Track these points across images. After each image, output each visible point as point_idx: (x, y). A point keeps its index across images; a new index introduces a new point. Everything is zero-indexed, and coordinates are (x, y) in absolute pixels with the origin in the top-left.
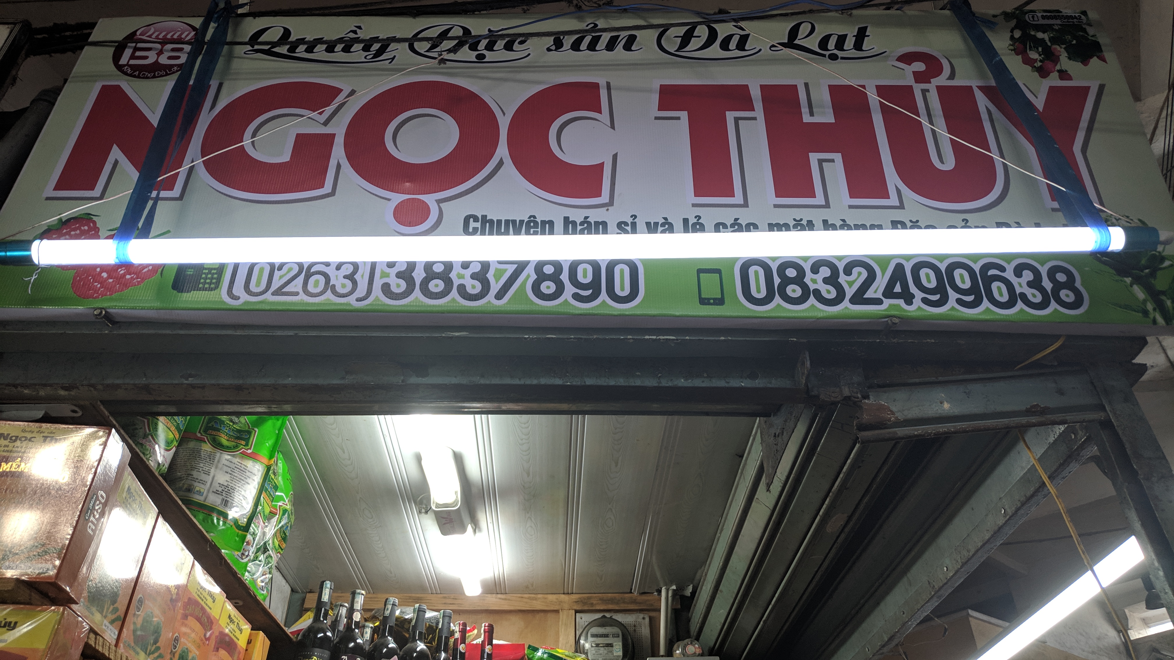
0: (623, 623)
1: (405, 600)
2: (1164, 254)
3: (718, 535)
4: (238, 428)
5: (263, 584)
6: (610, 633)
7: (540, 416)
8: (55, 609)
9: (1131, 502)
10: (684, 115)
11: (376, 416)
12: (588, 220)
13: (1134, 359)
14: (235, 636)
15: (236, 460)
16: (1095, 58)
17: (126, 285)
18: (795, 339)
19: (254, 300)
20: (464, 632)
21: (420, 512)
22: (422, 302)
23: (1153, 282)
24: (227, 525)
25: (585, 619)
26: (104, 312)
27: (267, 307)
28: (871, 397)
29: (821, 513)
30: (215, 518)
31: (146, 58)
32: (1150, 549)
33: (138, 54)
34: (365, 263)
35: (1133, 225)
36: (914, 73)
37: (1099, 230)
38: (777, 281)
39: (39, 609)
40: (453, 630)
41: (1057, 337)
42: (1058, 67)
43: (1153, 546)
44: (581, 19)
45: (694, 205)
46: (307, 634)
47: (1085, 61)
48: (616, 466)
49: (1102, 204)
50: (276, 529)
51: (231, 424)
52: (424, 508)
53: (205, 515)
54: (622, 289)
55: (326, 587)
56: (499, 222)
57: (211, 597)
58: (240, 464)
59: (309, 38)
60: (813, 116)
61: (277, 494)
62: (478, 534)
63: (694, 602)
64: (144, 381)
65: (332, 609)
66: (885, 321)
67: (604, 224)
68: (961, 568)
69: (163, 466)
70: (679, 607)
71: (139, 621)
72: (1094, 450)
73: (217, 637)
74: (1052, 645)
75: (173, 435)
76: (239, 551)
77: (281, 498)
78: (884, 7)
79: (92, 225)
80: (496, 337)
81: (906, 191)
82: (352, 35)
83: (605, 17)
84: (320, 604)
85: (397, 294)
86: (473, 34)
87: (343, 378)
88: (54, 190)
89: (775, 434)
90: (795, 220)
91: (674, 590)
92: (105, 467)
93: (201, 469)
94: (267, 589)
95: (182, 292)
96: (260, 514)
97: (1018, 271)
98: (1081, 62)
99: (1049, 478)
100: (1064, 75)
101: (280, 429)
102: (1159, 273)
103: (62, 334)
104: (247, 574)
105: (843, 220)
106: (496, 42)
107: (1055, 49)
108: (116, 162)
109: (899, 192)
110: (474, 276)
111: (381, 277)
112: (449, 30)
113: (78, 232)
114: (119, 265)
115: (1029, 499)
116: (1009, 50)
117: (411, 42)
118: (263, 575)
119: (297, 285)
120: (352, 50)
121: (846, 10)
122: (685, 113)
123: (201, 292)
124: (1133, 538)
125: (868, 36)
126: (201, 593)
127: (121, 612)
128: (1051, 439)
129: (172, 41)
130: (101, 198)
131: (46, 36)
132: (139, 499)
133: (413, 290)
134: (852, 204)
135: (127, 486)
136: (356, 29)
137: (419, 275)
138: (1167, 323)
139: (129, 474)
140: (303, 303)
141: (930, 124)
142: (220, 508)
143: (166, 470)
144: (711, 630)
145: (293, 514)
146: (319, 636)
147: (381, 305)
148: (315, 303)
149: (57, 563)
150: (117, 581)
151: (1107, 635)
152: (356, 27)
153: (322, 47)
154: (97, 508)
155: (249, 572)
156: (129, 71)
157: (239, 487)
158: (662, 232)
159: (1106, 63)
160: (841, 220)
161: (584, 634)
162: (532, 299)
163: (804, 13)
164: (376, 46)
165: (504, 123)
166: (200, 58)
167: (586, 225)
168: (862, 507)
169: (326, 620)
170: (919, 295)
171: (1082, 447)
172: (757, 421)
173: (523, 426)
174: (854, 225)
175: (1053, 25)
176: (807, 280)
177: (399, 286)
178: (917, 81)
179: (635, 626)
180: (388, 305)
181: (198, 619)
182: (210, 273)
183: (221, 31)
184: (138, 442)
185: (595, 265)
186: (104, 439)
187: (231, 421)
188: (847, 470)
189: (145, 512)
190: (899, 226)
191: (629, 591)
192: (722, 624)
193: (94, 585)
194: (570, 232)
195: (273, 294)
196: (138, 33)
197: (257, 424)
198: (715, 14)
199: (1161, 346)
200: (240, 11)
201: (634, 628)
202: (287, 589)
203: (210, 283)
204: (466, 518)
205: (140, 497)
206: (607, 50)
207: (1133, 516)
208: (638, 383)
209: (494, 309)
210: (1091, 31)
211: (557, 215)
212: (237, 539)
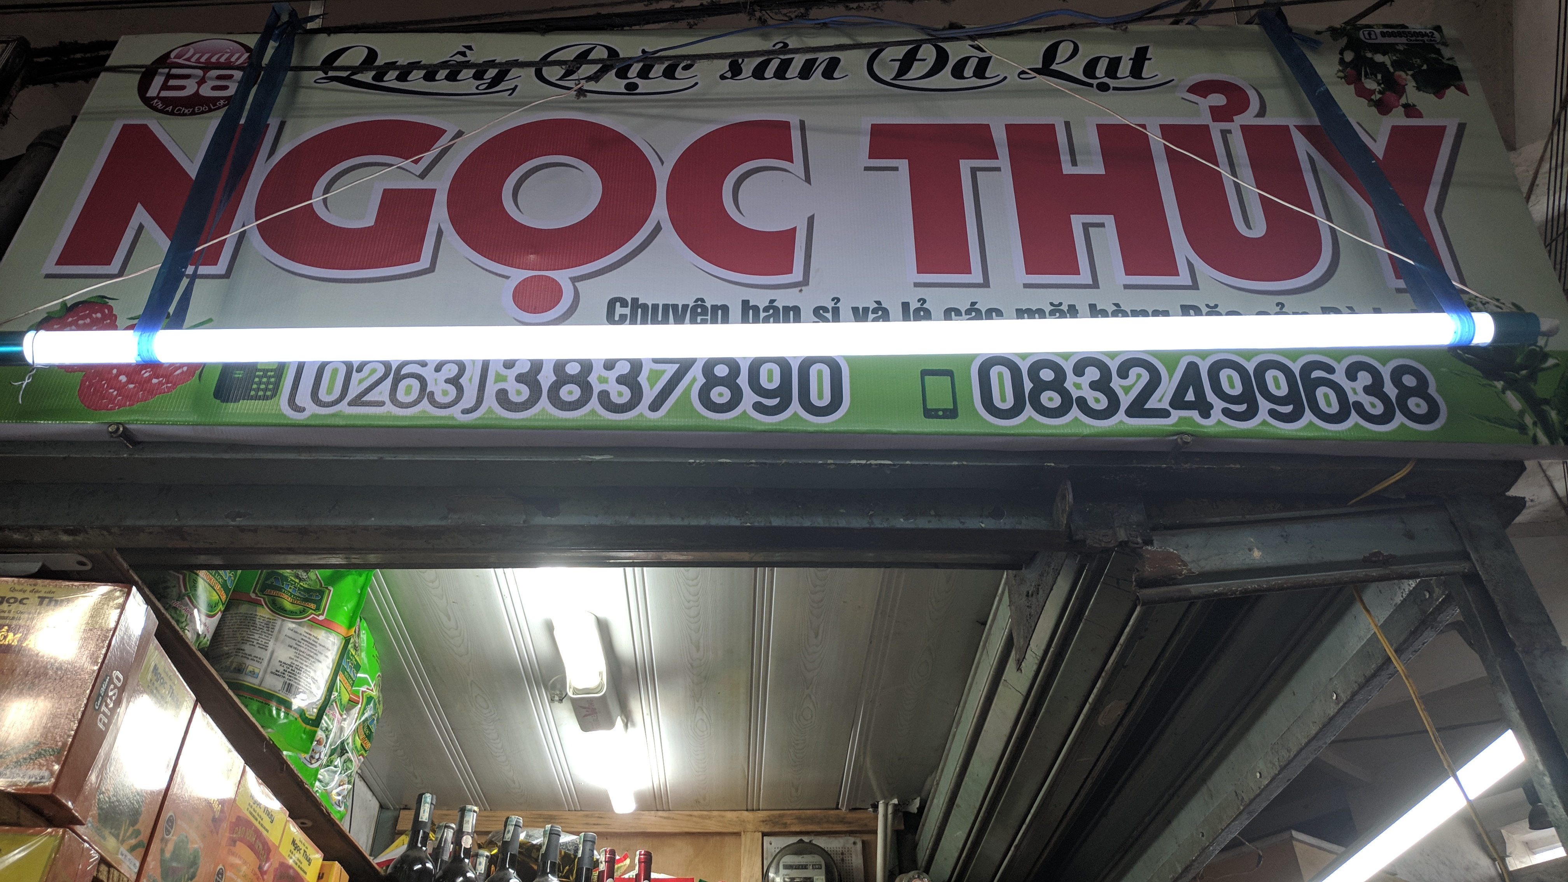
0: (826, 849)
1: (533, 820)
2: (1547, 349)
3: (953, 729)
4: (306, 586)
5: (340, 798)
6: (809, 863)
7: (713, 568)
8: (52, 832)
9: (1505, 683)
10: (903, 165)
11: (492, 570)
12: (774, 304)
13: (1508, 489)
14: (301, 869)
15: (303, 630)
16: (1452, 88)
17: (152, 392)
18: (1053, 464)
19: (323, 413)
20: (611, 862)
21: (552, 700)
22: (551, 415)
23: (1532, 386)
24: (291, 718)
25: (776, 844)
26: (121, 429)
27: (342, 422)
28: (1155, 542)
29: (1090, 700)
30: (274, 708)
31: (182, 88)
32: (1532, 746)
33: (172, 82)
34: (474, 362)
35: (1504, 310)
36: (1212, 108)
37: (1459, 317)
38: (1028, 385)
39: (31, 831)
40: (597, 860)
41: (1405, 461)
42: (1403, 101)
43: (1536, 742)
44: (765, 36)
45: (917, 285)
46: (399, 866)
47: (1439, 92)
48: (817, 636)
49: (1463, 282)
50: (357, 724)
51: (297, 581)
52: (557, 695)
53: (260, 704)
54: (821, 396)
55: (426, 802)
56: (655, 307)
57: (268, 815)
58: (308, 636)
59: (402, 61)
60: (1076, 165)
61: (359, 675)
62: (630, 729)
63: (922, 820)
64: (175, 522)
65: (434, 832)
66: (1173, 440)
67: (796, 310)
68: (1279, 774)
69: (205, 637)
70: (902, 827)
71: (170, 847)
72: (1454, 613)
73: (276, 870)
74: (1403, 878)
75: (219, 596)
76: (307, 753)
77: (364, 682)
78: (1171, 20)
79: (106, 311)
80: (651, 462)
81: (1200, 265)
82: (460, 58)
83: (799, 35)
84: (417, 825)
85: (516, 404)
86: (621, 56)
87: (445, 518)
88: (56, 264)
89: (1028, 593)
90: (1052, 304)
91: (895, 805)
92: (123, 638)
93: (256, 642)
94: (345, 805)
95: (227, 402)
96: (336, 702)
97: (1352, 373)
98: (1434, 94)
99: (1396, 651)
100: (1411, 110)
101: (363, 588)
102: (1540, 376)
103: (65, 458)
104: (317, 783)
105: (1117, 305)
106: (652, 67)
107: (1400, 76)
108: (141, 227)
109: (1191, 266)
110: (621, 380)
111: (496, 382)
112: (590, 51)
113: (88, 321)
114: (142, 365)
115: (1369, 680)
116: (1338, 77)
117: (538, 67)
118: (340, 786)
119: (382, 392)
120: (458, 78)
121: (1120, 23)
122: (905, 162)
123: (253, 401)
124: (1509, 735)
125: (1150, 59)
126: (254, 810)
127: (144, 836)
128: (1398, 599)
129: (218, 66)
130: (121, 274)
131: (49, 59)
132: (169, 683)
133: (539, 399)
134: (1128, 283)
135: (153, 664)
136: (464, 50)
137: (546, 378)
138: (1552, 443)
139: (156, 648)
140: (391, 417)
141: (1233, 175)
142: (282, 695)
143: (208, 643)
144: (945, 859)
145: (381, 702)
146: (416, 868)
147: (496, 419)
148: (406, 417)
149: (57, 767)
150: (138, 794)
151: (1477, 864)
152: (465, 47)
153: (419, 74)
154: (111, 694)
155: (320, 781)
156: (160, 106)
157: (307, 666)
158: (874, 320)
159: (1468, 95)
160: (1114, 304)
161: (774, 865)
162: (699, 410)
163: (1062, 28)
164: (492, 73)
165: (662, 175)
166: (254, 91)
167: (771, 311)
168: (1146, 690)
169: (425, 847)
170: (1218, 405)
171: (1439, 609)
172: (1005, 576)
173: (691, 583)
174: (1131, 311)
175: (1397, 44)
176: (1068, 385)
177: (519, 393)
178: (1215, 120)
179: (842, 854)
180: (504, 419)
181: (251, 847)
182: (265, 376)
183: (284, 53)
184: (170, 606)
185: (784, 364)
186: (121, 600)
187: (297, 577)
188: (1124, 642)
189: (177, 700)
190: (1192, 312)
191: (835, 807)
192: (959, 851)
193: (107, 799)
194: (751, 321)
195: (350, 404)
196: (172, 55)
197: (333, 581)
198: (944, 29)
199: (1546, 475)
200: (310, 26)
201: (841, 856)
202: (375, 805)
203: (266, 389)
204: (614, 707)
205: (171, 680)
206: (800, 78)
207: (1509, 702)
208: (842, 523)
209: (648, 423)
210: (1447, 52)
211: (733, 298)
212: (304, 736)
